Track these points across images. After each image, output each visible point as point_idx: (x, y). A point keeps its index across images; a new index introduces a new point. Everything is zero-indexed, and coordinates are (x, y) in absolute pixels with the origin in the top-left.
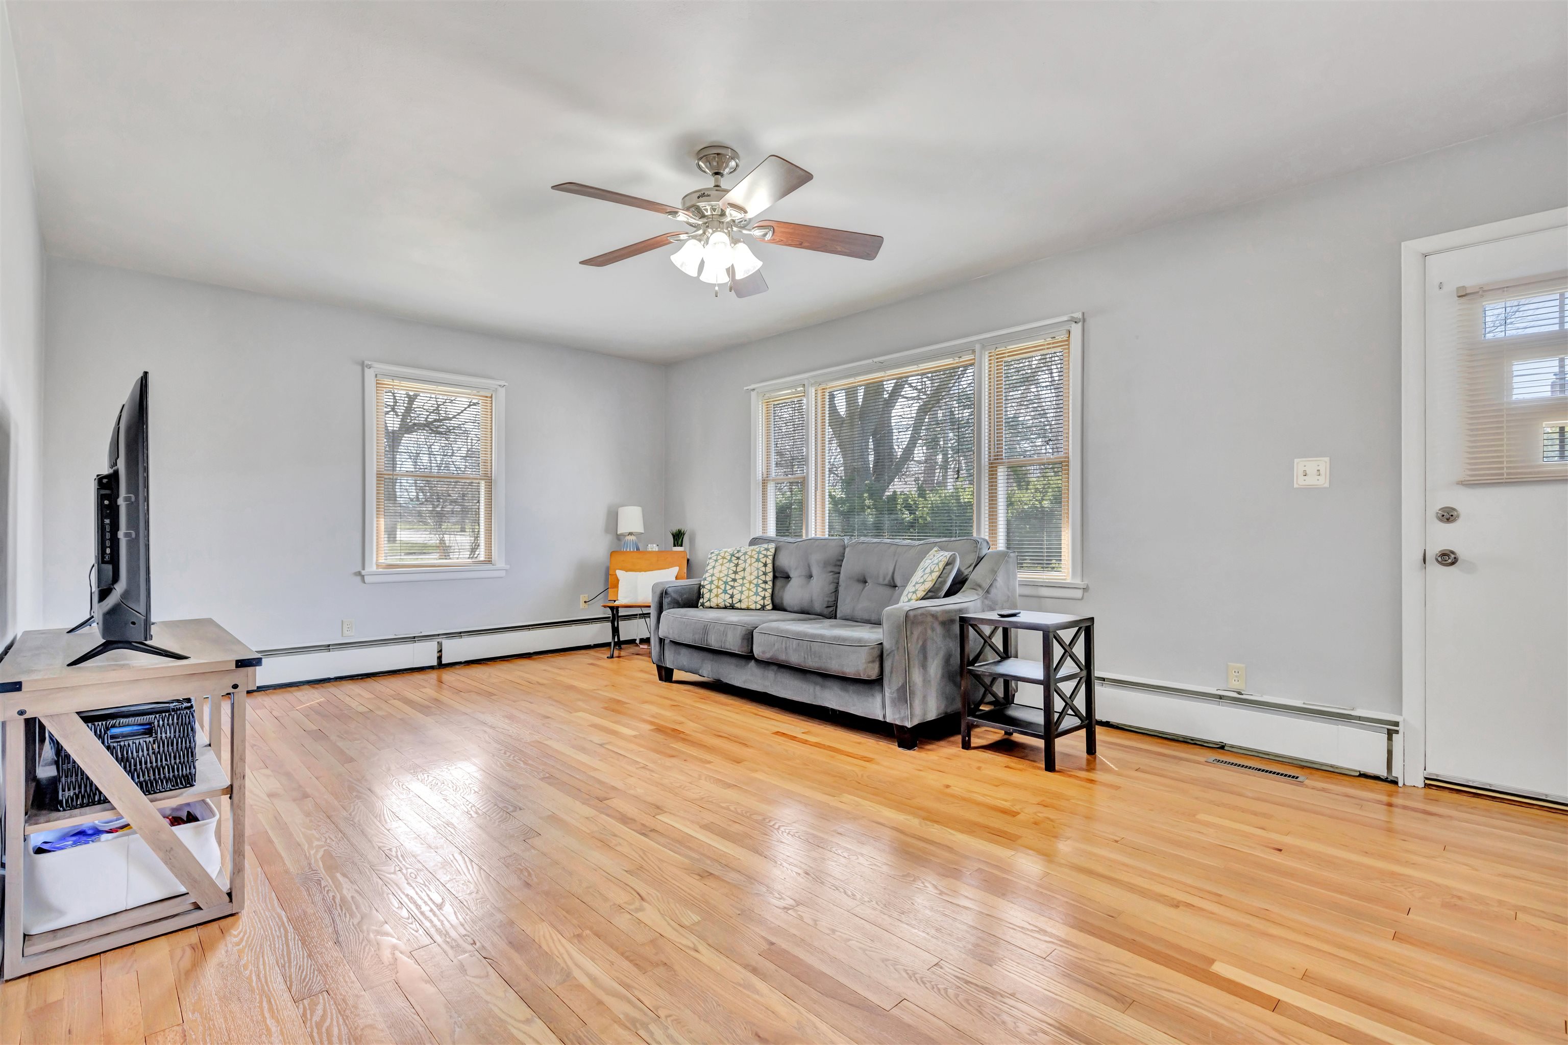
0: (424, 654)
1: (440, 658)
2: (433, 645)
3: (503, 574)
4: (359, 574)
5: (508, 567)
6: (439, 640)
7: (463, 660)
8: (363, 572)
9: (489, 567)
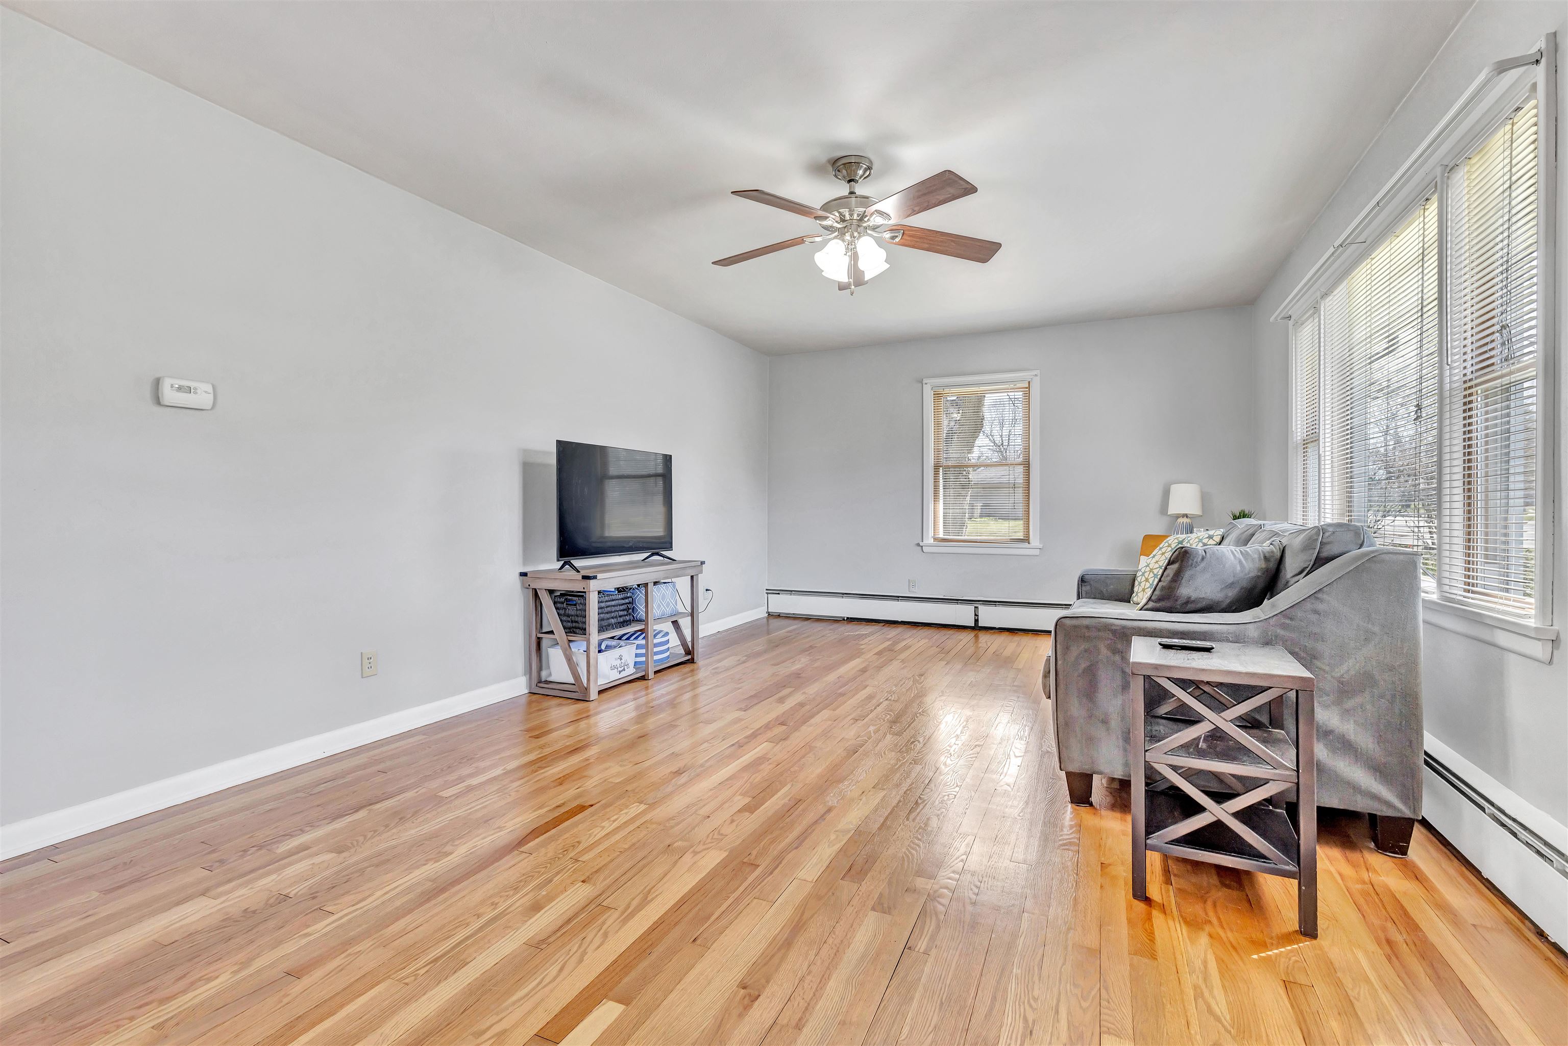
0: (963, 615)
1: (976, 621)
2: (970, 609)
3: (1037, 552)
4: (918, 545)
5: (1041, 546)
6: (976, 605)
7: (997, 626)
8: (921, 544)
9: (1026, 545)
